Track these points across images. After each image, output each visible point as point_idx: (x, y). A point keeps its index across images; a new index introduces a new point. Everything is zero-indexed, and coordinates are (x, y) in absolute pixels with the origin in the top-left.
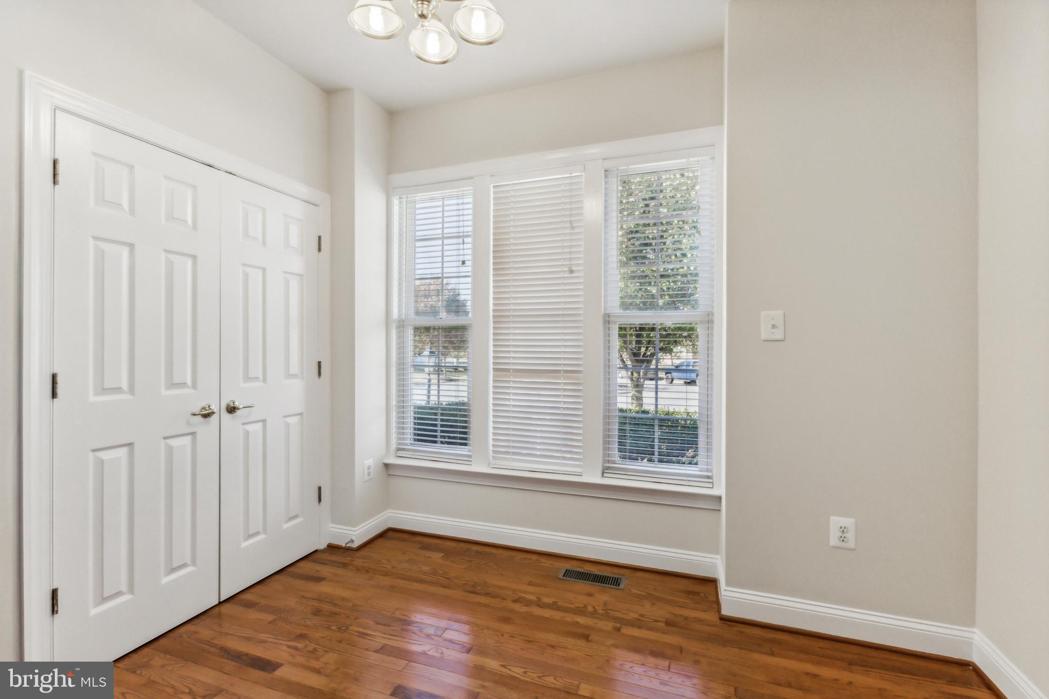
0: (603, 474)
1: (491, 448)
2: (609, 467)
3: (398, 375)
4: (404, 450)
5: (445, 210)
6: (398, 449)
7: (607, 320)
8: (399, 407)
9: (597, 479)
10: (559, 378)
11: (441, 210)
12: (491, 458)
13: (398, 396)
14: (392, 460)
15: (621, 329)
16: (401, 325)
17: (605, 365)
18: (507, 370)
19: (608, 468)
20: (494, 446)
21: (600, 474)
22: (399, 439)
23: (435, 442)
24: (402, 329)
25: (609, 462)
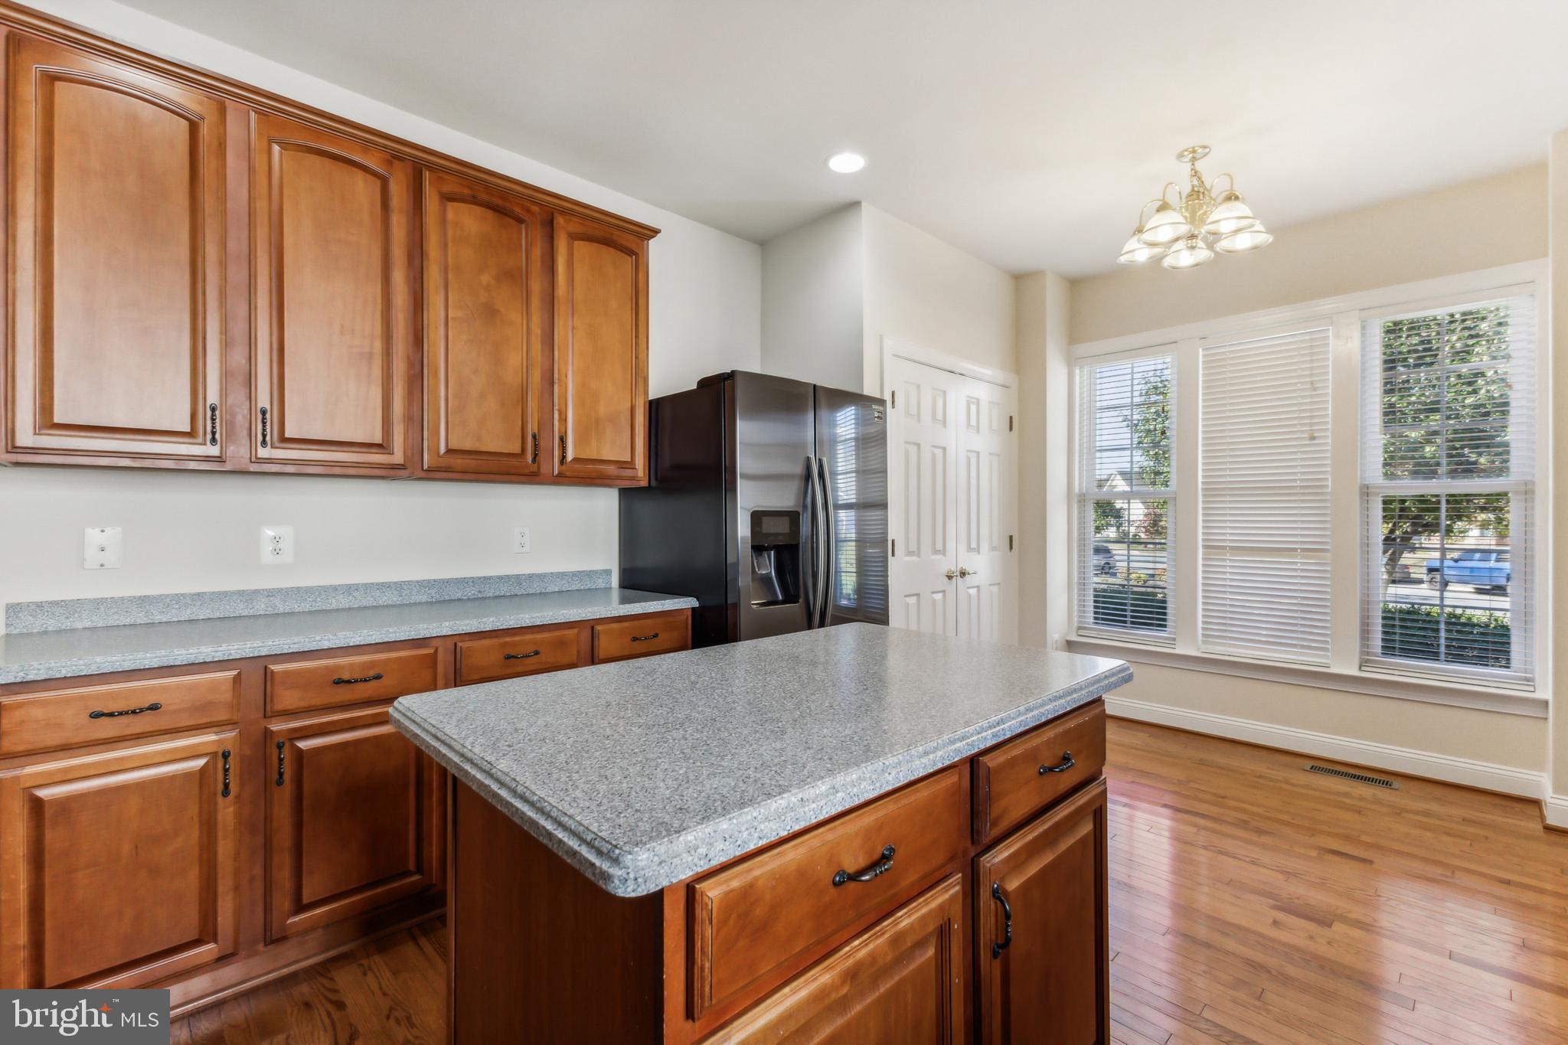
0: (1360, 668)
1: (1200, 632)
2: (1368, 659)
3: (1080, 551)
4: (1085, 628)
5: (1135, 371)
6: (1079, 628)
7: (1366, 492)
8: (1079, 584)
9: (1353, 671)
10: (1296, 557)
11: (1130, 372)
12: (1200, 642)
13: (1079, 573)
14: (1074, 638)
15: (1385, 502)
16: (1082, 499)
17: (1362, 544)
18: (1224, 548)
19: (1368, 661)
20: (1203, 629)
21: (1357, 667)
22: (1080, 617)
23: (1125, 622)
24: (1083, 503)
25: (1368, 654)
